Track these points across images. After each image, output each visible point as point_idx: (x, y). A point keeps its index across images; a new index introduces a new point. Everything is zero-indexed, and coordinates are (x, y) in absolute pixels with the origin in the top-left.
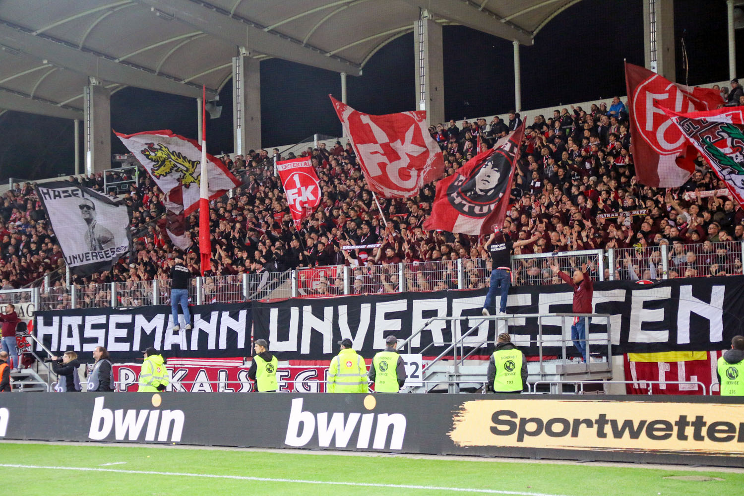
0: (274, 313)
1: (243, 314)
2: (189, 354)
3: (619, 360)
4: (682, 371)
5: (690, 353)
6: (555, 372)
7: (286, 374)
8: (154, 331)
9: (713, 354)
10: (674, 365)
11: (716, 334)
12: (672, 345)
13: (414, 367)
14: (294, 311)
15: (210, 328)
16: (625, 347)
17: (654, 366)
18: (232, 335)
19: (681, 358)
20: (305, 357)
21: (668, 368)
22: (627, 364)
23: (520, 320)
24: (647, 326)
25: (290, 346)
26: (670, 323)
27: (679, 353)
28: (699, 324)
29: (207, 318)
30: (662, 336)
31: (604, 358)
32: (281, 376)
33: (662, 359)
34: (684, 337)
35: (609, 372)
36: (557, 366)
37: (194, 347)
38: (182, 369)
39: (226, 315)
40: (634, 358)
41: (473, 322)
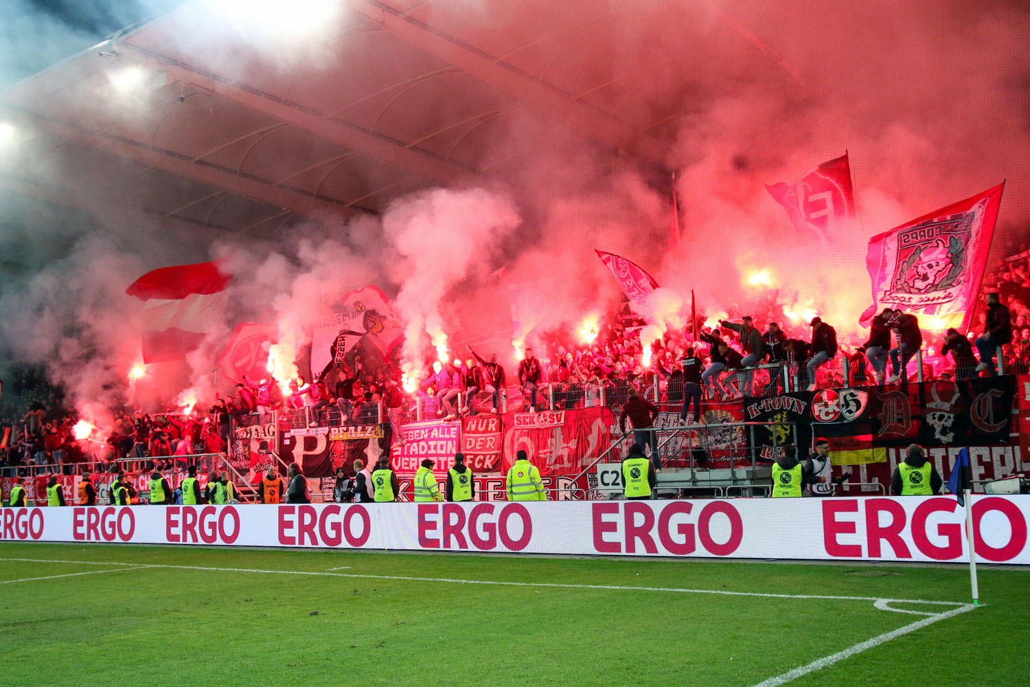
4: (864, 473)
6: (745, 477)
7: (499, 483)
9: (892, 451)
10: (856, 468)
13: (615, 475)
17: (838, 469)
19: (863, 461)
21: (851, 471)
32: (495, 486)
33: (845, 462)
36: (747, 471)
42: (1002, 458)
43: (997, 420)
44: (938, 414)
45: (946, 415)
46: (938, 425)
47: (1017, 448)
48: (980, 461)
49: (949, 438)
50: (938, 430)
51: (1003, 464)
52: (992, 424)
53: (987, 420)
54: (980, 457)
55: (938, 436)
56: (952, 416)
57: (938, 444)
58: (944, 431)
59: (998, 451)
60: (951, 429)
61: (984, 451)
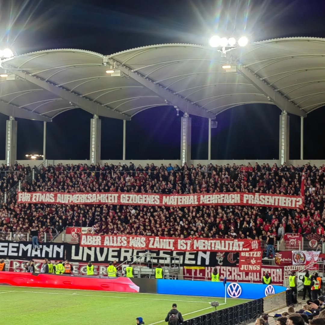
0: (74, 247)
1: (62, 247)
2: (41, 258)
3: (182, 268)
4: (198, 272)
5: (200, 267)
7: (78, 266)
8: (27, 250)
9: (206, 268)
10: (196, 270)
11: (207, 263)
12: (196, 265)
14: (81, 248)
15: (50, 250)
16: (184, 265)
17: (191, 270)
18: (58, 253)
19: (198, 268)
20: (85, 262)
21: (195, 271)
22: (184, 269)
23: (155, 255)
24: (190, 259)
25: (79, 258)
26: (196, 259)
27: (198, 267)
28: (203, 260)
29: (49, 247)
30: (194, 262)
31: (178, 267)
33: (193, 268)
34: (199, 263)
35: (179, 271)
37: (43, 256)
38: (39, 263)
39: (56, 246)
40: (186, 268)
41: (140, 254)
42: (234, 270)
43: (234, 260)
44: (219, 257)
45: (221, 257)
46: (219, 260)
47: (238, 268)
48: (229, 271)
49: (221, 264)
50: (219, 261)
51: (234, 272)
52: (232, 261)
53: (231, 260)
54: (229, 270)
55: (219, 263)
56: (223, 258)
57: (219, 265)
58: (220, 262)
59: (233, 268)
60: (223, 261)
61: (230, 268)
